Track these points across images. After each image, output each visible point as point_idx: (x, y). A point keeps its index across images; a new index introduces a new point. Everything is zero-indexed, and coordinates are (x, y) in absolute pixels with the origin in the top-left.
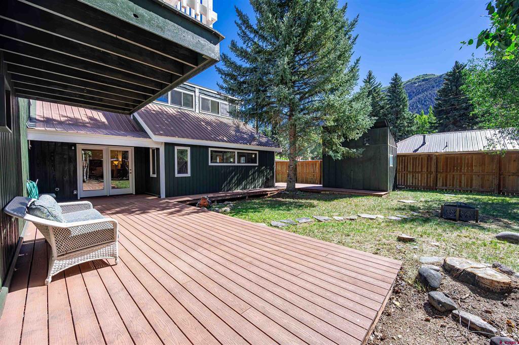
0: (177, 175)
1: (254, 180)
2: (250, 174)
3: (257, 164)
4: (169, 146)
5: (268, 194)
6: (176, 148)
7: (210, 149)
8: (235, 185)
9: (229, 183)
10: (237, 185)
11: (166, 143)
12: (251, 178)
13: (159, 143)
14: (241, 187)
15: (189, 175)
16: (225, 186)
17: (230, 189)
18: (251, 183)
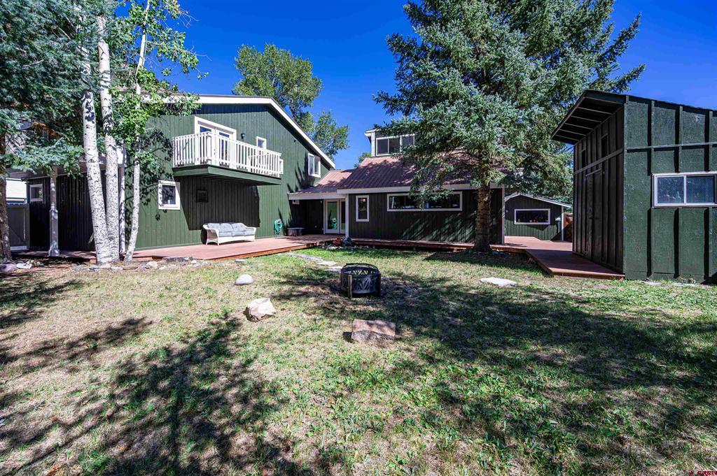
0: (357, 220)
1: (454, 230)
2: (446, 222)
3: (461, 209)
4: (352, 196)
5: (453, 249)
6: (357, 197)
7: (388, 195)
8: (421, 234)
9: (412, 231)
10: (424, 234)
11: (349, 194)
12: (447, 227)
13: (343, 195)
14: (431, 237)
15: (368, 220)
16: (406, 234)
17: (414, 239)
18: (449, 234)
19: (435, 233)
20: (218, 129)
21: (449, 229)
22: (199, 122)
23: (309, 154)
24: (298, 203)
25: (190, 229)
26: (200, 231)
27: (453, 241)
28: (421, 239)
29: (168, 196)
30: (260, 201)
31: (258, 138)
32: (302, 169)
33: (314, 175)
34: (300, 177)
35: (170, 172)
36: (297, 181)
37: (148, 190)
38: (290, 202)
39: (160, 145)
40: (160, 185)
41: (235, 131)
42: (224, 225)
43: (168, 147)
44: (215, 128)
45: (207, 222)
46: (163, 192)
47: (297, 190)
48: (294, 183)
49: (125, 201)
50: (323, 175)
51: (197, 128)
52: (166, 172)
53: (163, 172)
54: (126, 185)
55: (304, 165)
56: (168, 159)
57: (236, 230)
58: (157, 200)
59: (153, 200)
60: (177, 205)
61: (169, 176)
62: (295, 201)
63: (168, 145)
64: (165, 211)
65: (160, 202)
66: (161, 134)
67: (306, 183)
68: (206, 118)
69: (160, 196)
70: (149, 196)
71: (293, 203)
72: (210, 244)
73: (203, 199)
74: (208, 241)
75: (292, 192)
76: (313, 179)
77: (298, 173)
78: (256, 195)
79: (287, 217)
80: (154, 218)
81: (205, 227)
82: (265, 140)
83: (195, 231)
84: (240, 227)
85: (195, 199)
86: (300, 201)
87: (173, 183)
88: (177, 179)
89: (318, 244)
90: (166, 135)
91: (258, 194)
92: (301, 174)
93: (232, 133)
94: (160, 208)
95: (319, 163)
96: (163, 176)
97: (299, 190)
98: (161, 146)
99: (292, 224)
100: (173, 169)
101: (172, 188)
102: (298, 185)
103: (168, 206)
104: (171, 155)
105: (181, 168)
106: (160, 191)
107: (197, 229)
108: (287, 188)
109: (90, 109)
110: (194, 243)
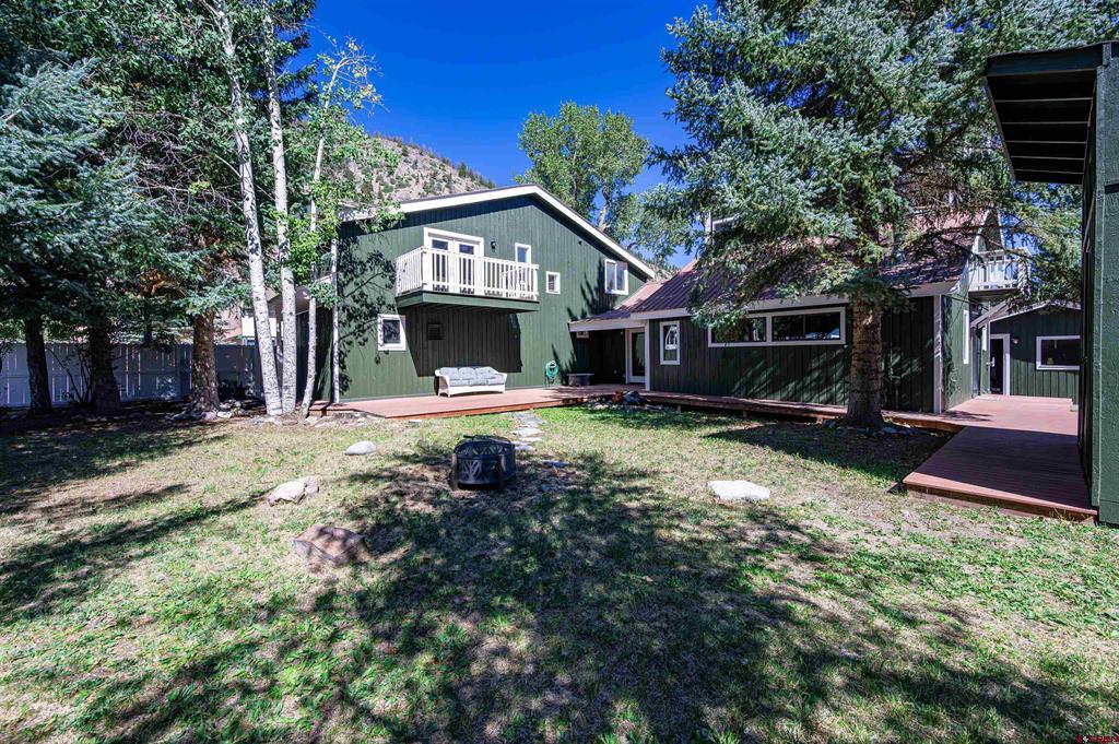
0: (663, 362)
3: (841, 342)
4: (654, 323)
6: (662, 324)
8: (766, 388)
9: (749, 383)
10: (772, 389)
11: (650, 320)
12: (816, 375)
13: (642, 321)
14: (784, 394)
15: (677, 362)
16: (739, 388)
17: (753, 396)
18: (819, 389)
19: (791, 385)
20: (457, 239)
21: (819, 378)
22: (430, 235)
23: (607, 260)
24: (587, 337)
25: (419, 375)
26: (432, 378)
27: (826, 403)
28: (765, 397)
29: (391, 334)
30: (522, 337)
31: (517, 245)
32: (594, 283)
33: (615, 291)
34: (589, 297)
35: (392, 302)
36: (584, 303)
37: (365, 326)
38: (573, 335)
39: (379, 270)
40: (379, 320)
41: (481, 240)
42: (464, 369)
43: (389, 271)
44: (452, 239)
45: (439, 367)
46: (384, 328)
47: (584, 316)
48: (579, 306)
49: (339, 341)
50: (632, 290)
51: (428, 241)
52: (387, 303)
53: (384, 303)
54: (339, 322)
55: (596, 276)
56: (389, 287)
57: (480, 376)
58: (376, 339)
59: (371, 339)
60: (402, 345)
61: (391, 307)
62: (582, 333)
63: (389, 268)
64: (387, 352)
65: (380, 341)
66: (381, 256)
67: (601, 303)
68: (441, 228)
69: (380, 333)
70: (366, 335)
71: (578, 336)
72: (442, 395)
73: (435, 336)
74: (441, 391)
75: (574, 319)
76: (615, 297)
77: (587, 290)
78: (515, 327)
79: (567, 357)
80: (373, 363)
81: (437, 373)
82: (529, 247)
83: (426, 378)
84: (487, 372)
85: (425, 336)
86: (590, 332)
87: (397, 317)
88: (401, 311)
89: (585, 400)
90: (386, 257)
91: (518, 325)
92: (591, 293)
93: (478, 243)
94: (380, 348)
95: (626, 272)
96: (384, 308)
97: (588, 316)
98: (381, 270)
99: (575, 368)
100: (396, 299)
101: (395, 322)
102: (586, 309)
103: (390, 347)
104: (393, 281)
105: (407, 295)
106: (380, 327)
107: (428, 375)
108: (567, 314)
109: (253, 240)
110: (424, 393)
